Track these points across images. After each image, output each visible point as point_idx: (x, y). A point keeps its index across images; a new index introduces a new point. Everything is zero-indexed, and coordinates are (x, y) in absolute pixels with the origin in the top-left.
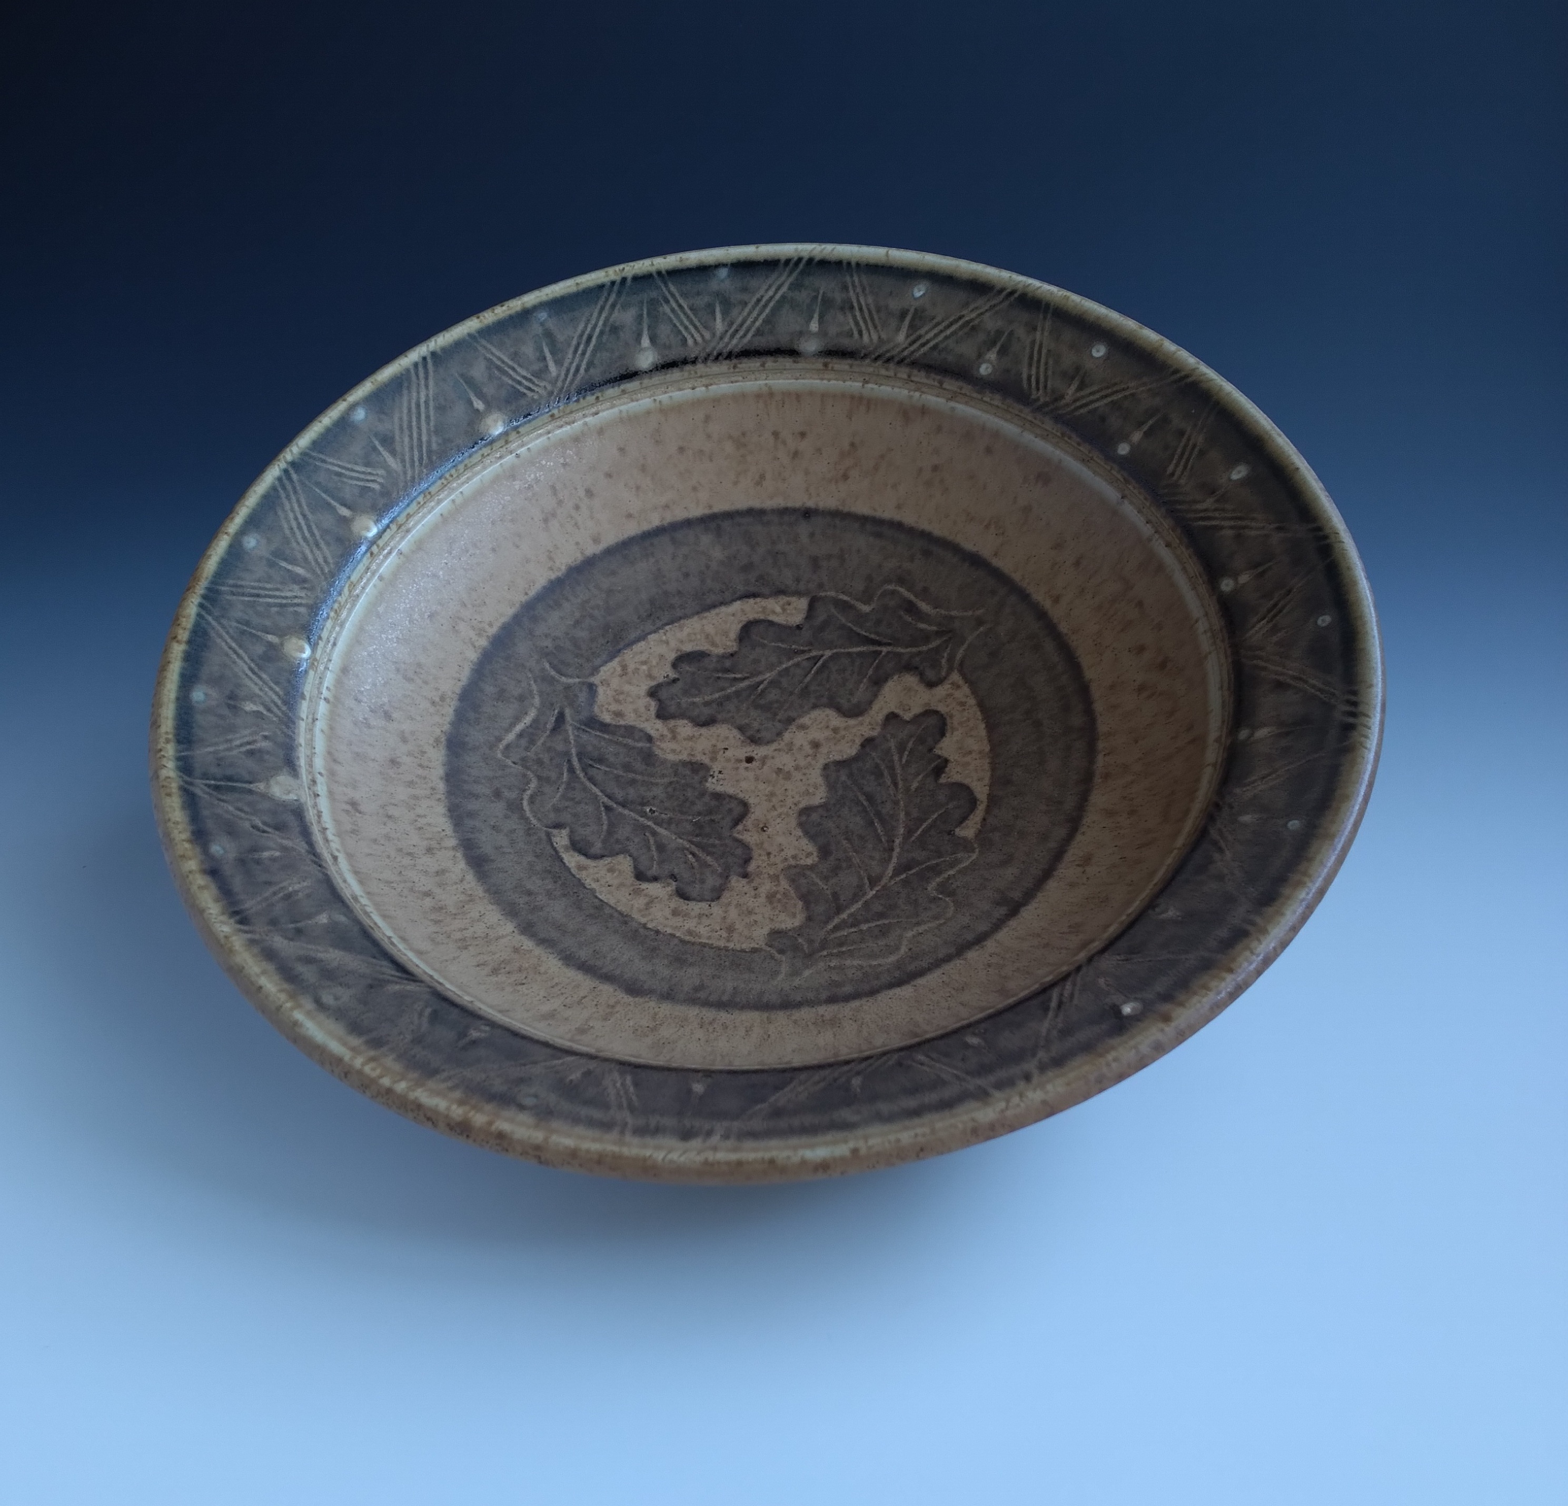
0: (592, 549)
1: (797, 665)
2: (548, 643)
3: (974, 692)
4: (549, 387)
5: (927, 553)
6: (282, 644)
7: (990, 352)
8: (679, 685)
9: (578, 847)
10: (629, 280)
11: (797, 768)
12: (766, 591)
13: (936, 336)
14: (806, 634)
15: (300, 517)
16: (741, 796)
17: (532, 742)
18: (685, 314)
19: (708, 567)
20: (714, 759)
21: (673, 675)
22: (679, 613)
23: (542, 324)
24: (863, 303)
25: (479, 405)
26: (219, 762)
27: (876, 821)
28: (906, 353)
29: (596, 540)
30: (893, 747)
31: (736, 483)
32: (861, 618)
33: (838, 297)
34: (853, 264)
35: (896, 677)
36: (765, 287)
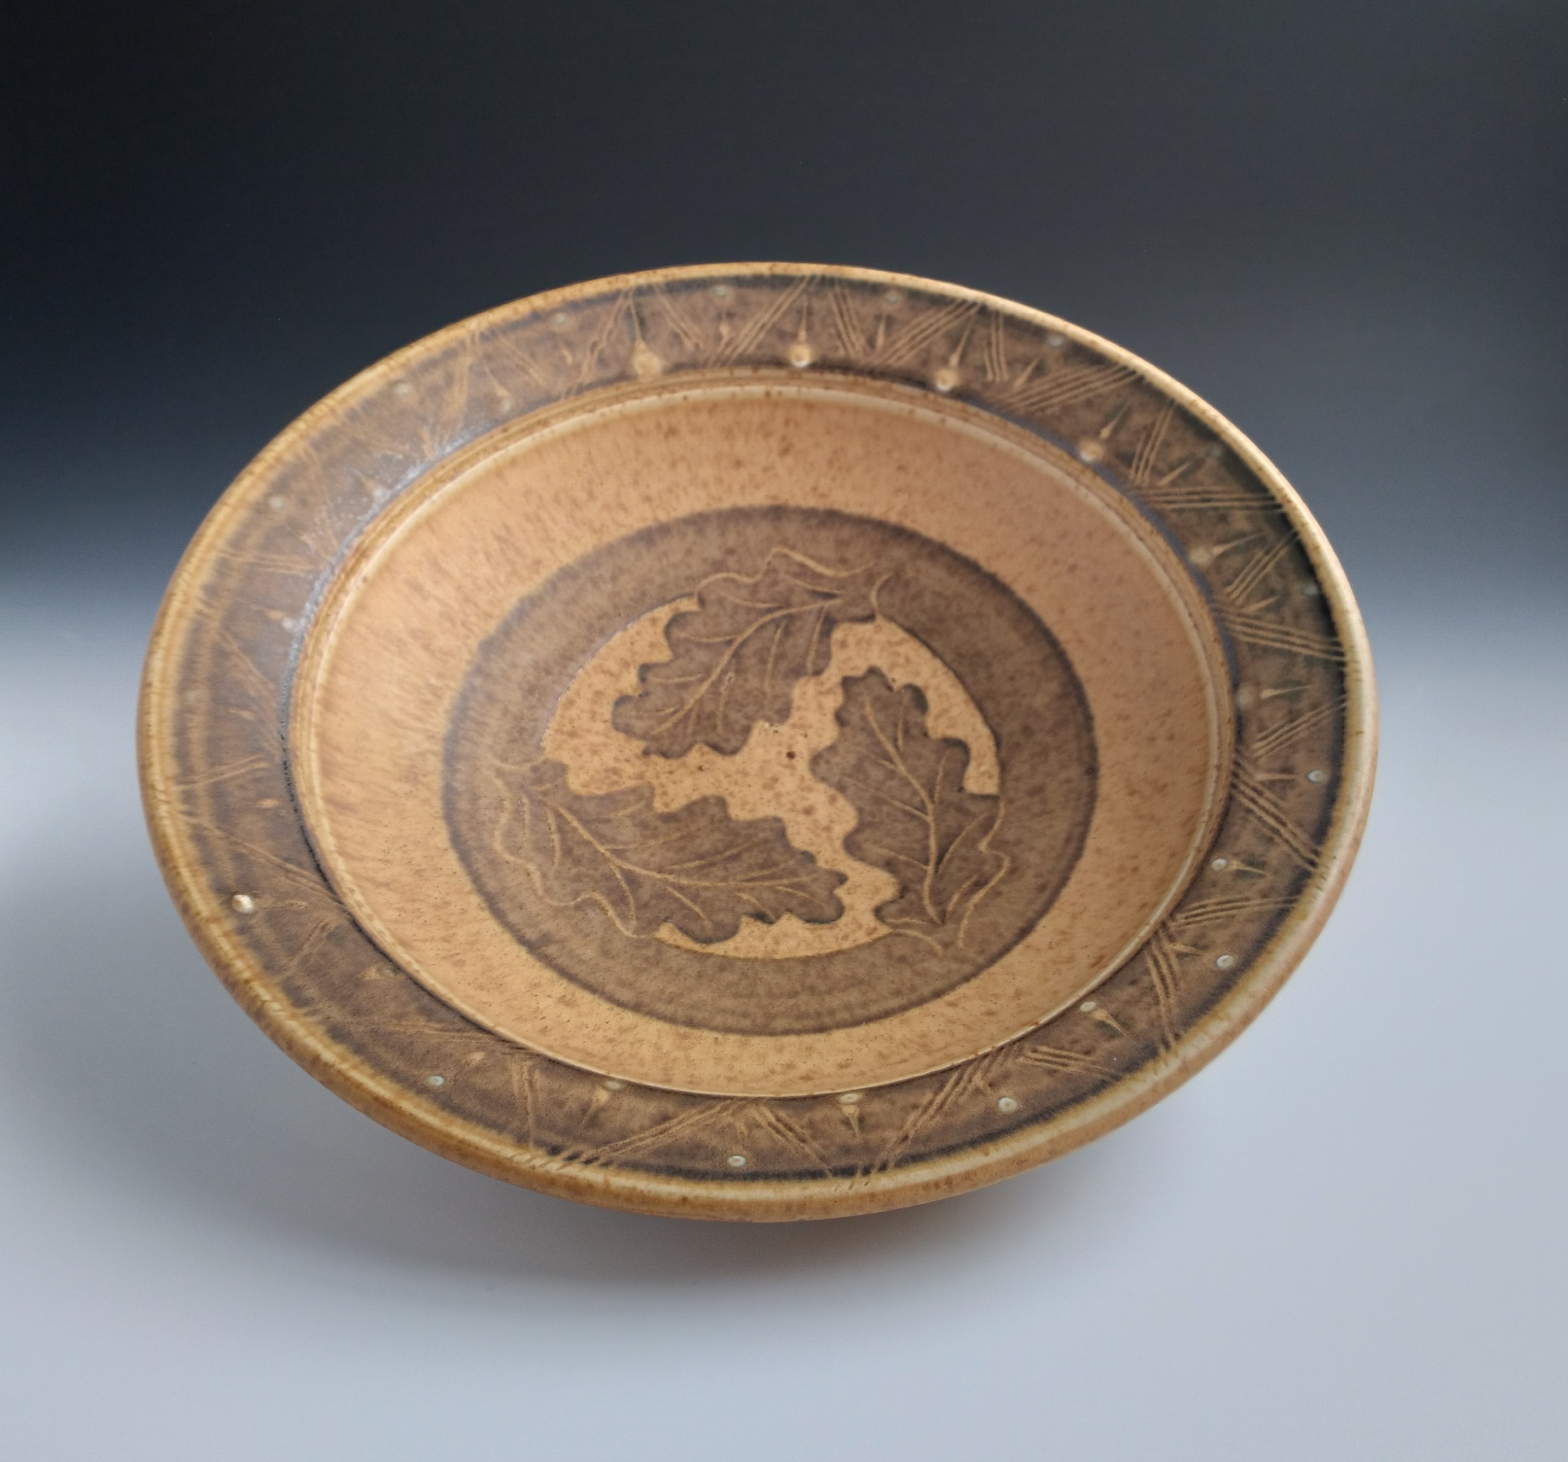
0: (1020, 590)
1: (915, 793)
2: (910, 574)
3: (859, 948)
4: (1146, 484)
5: (1042, 888)
6: (799, 343)
7: (1239, 863)
8: (884, 692)
9: (677, 620)
10: (1279, 511)
11: (778, 795)
12: (1003, 754)
13: (1263, 808)
14: (954, 796)
15: (933, 328)
16: (746, 749)
17: (796, 575)
18: (1258, 574)
19: (1024, 696)
20: (794, 726)
21: (896, 686)
22: (969, 680)
23: (1208, 455)
24: (1298, 729)
25: (1105, 433)
26: (657, 315)
27: (703, 862)
28: (1242, 787)
29: (1030, 589)
30: (799, 879)
31: (1117, 696)
32: (972, 842)
33: (1304, 703)
34: (1344, 705)
35: (893, 880)
36: (1304, 633)
